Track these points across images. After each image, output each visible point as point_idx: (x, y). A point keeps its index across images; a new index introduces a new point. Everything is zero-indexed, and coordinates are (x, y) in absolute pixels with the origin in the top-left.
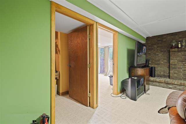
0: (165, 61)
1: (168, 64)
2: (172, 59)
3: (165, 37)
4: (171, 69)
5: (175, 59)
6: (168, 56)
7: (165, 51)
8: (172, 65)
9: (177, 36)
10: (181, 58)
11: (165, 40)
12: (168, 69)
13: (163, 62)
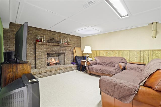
0: (31, 52)
1: (34, 56)
2: (38, 51)
3: (31, 29)
4: (37, 60)
5: (40, 51)
6: (33, 48)
7: (32, 43)
8: (38, 56)
9: (40, 32)
10: (44, 50)
11: (31, 32)
12: (34, 60)
13: (29, 54)
